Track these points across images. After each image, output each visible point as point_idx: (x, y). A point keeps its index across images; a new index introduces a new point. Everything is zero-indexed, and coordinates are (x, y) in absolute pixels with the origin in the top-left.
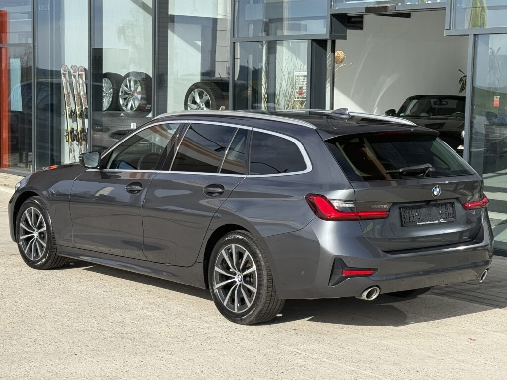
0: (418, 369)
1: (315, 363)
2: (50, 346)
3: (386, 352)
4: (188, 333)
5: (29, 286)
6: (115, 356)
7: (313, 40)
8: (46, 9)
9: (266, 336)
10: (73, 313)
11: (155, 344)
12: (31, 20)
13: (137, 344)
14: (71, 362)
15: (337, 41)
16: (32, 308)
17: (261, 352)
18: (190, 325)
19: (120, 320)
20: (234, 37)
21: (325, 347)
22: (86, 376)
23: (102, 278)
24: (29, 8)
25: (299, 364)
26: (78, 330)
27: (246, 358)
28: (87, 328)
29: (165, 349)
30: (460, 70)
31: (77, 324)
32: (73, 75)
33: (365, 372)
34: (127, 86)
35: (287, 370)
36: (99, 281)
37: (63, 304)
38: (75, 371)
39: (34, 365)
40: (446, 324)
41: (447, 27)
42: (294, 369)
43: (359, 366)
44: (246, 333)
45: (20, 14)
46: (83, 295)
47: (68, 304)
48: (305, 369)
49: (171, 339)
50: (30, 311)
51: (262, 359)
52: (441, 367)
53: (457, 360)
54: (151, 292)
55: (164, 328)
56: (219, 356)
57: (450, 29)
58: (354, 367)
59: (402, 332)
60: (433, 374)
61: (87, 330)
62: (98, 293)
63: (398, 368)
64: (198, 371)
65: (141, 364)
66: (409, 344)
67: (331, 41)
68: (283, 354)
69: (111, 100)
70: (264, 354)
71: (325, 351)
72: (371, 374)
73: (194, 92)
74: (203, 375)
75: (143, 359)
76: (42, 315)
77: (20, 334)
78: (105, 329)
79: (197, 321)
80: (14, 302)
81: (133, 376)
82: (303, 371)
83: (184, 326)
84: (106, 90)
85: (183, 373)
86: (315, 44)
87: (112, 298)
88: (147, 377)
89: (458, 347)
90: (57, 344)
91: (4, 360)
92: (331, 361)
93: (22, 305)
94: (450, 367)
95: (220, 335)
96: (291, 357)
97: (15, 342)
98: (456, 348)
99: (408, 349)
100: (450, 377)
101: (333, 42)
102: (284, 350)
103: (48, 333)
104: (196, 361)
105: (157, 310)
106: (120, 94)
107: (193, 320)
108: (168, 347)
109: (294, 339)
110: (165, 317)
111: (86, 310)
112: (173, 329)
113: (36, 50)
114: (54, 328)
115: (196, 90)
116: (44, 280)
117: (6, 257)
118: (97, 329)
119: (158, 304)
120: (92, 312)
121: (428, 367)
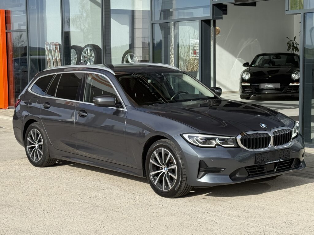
0: (285, 221)
1: (220, 219)
2: (54, 213)
3: (263, 211)
4: (138, 203)
5: (35, 177)
6: (95, 218)
7: (202, 21)
8: (34, 8)
9: (187, 203)
10: (65, 193)
11: (119, 210)
12: (25, 15)
13: (107, 210)
14: (68, 222)
15: (217, 21)
16: (39, 190)
17: (185, 213)
18: (139, 198)
19: (95, 196)
20: (152, 20)
21: (224, 209)
22: (79, 231)
23: (80, 171)
24: (24, 8)
25: (210, 220)
26: (70, 203)
27: (176, 217)
28: (75, 201)
29: (125, 213)
30: (287, 37)
31: (68, 199)
32: (52, 48)
33: (252, 224)
34: (85, 53)
35: (203, 224)
36: (78, 172)
37: (58, 187)
38: (71, 228)
39: (46, 225)
40: (298, 192)
41: (287, 9)
42: (207, 223)
43: (247, 220)
44: (174, 201)
45: (18, 12)
46: (70, 181)
47: (61, 187)
48: (215, 223)
49: (128, 207)
50: (39, 192)
51: (186, 217)
52: (299, 219)
53: (309, 215)
54: (111, 178)
55: (122, 200)
56: (160, 216)
57: (288, 10)
58: (245, 221)
59: (271, 198)
60: (295, 223)
61: (75, 203)
62: (79, 180)
63: (272, 220)
64: (148, 226)
65: (112, 223)
66: (277, 206)
67: (213, 20)
68: (199, 214)
69: (76, 62)
70: (187, 214)
71: (225, 211)
72: (256, 224)
73: (128, 55)
74: (151, 228)
75: (113, 219)
76: (46, 194)
77: (35, 206)
78: (86, 201)
79: (142, 195)
80: (28, 187)
81: (108, 230)
82: (213, 224)
83: (135, 198)
84: (73, 56)
85: (138, 227)
86: (203, 22)
87: (88, 183)
88: (117, 230)
89: (308, 207)
90: (58, 212)
91: (27, 223)
92: (230, 217)
93: (33, 188)
94: (305, 219)
95: (158, 203)
96: (204, 216)
97: (32, 212)
98: (307, 207)
99: (277, 208)
100: (306, 225)
101: (214, 22)
102: (199, 211)
103: (52, 205)
104: (145, 220)
105: (117, 189)
106: (82, 58)
107: (140, 195)
108: (127, 211)
109: (204, 204)
110: (122, 193)
111: (73, 190)
112: (128, 200)
113: (29, 33)
114: (55, 202)
115: (129, 54)
116: (45, 173)
117: (19, 160)
118: (81, 202)
119: (117, 186)
120: (76, 191)
121: (291, 220)
